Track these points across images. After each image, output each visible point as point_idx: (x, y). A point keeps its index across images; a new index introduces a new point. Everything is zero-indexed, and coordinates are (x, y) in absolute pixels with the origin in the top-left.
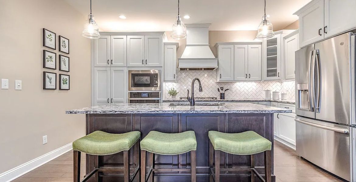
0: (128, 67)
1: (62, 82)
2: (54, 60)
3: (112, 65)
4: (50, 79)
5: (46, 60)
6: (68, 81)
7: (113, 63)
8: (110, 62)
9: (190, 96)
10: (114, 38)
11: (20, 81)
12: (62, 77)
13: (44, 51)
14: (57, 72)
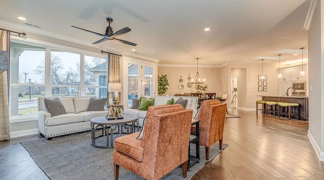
0: (292, 81)
1: (264, 89)
2: (261, 83)
4: (260, 88)
5: (259, 83)
6: (266, 88)
8: (284, 80)
9: (287, 93)
11: (250, 89)
13: (258, 81)
14: (263, 86)
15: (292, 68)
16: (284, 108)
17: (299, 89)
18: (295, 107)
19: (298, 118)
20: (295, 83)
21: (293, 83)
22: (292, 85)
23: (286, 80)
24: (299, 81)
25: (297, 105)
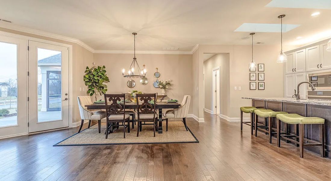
0: (307, 72)
1: (259, 86)
2: (255, 76)
3: (296, 72)
4: (253, 85)
5: (251, 77)
6: (263, 85)
7: (297, 71)
8: (294, 70)
9: (297, 93)
10: (297, 53)
11: (236, 87)
12: (260, 83)
13: (250, 73)
14: (257, 81)
15: (307, 49)
16: (289, 127)
17: (321, 85)
18: (316, 126)
19: (322, 152)
20: (313, 74)
21: (309, 75)
22: (308, 78)
23: (296, 70)
24: (320, 72)
25: (321, 121)
